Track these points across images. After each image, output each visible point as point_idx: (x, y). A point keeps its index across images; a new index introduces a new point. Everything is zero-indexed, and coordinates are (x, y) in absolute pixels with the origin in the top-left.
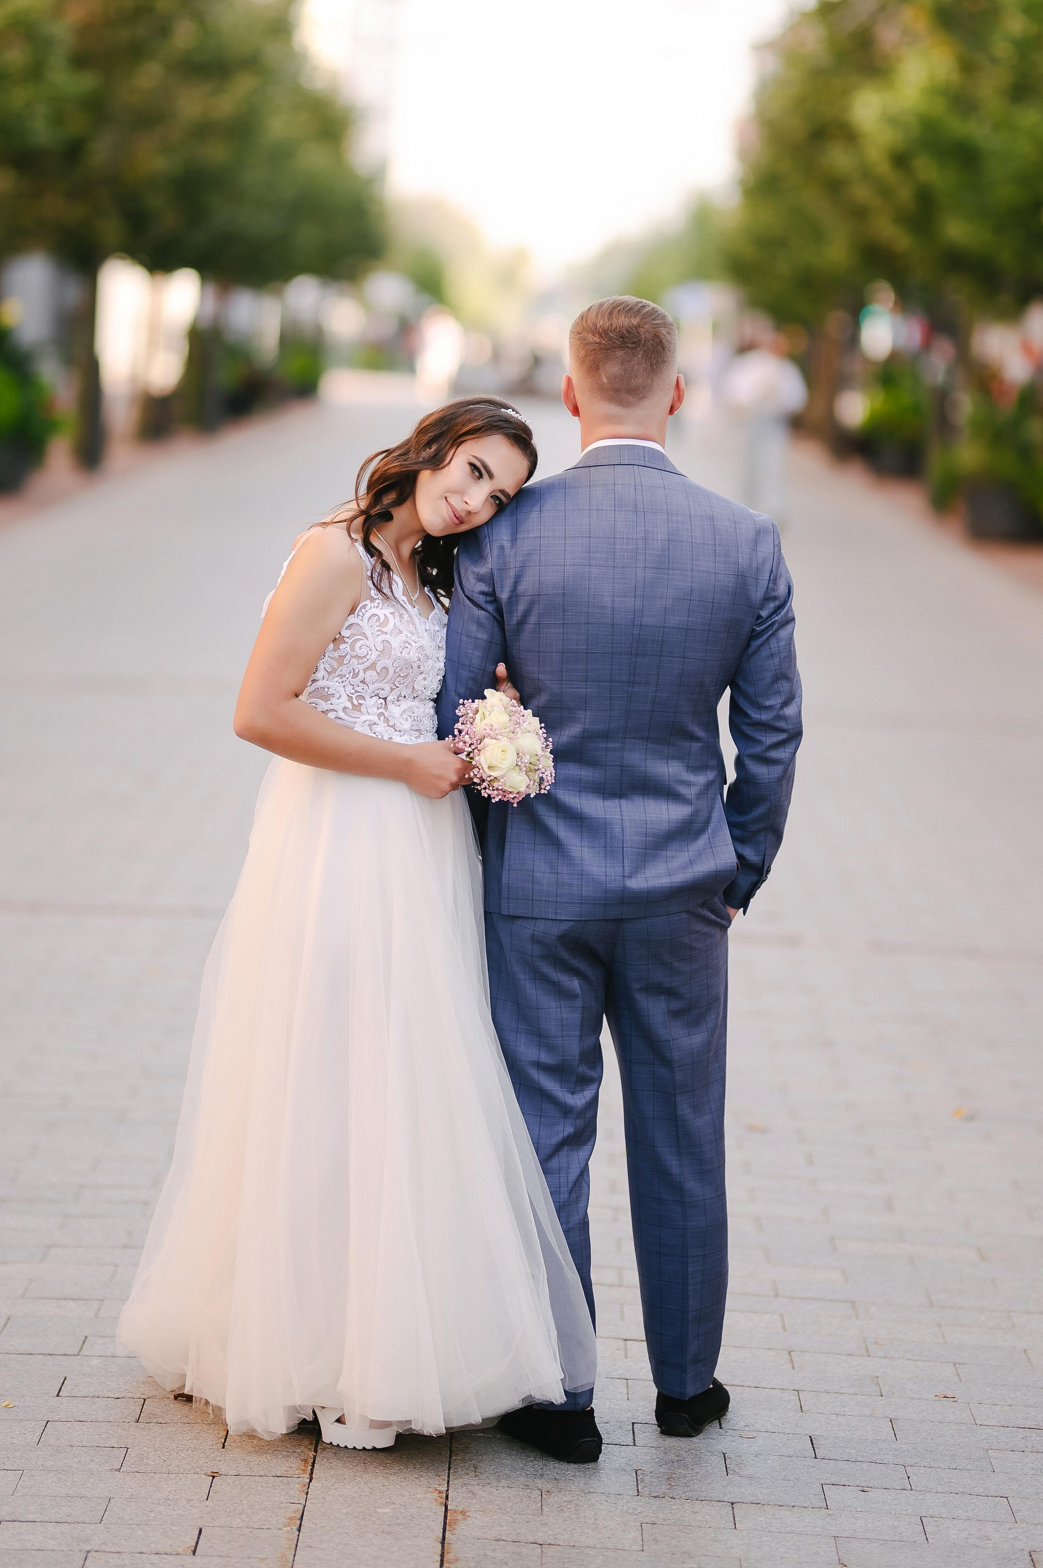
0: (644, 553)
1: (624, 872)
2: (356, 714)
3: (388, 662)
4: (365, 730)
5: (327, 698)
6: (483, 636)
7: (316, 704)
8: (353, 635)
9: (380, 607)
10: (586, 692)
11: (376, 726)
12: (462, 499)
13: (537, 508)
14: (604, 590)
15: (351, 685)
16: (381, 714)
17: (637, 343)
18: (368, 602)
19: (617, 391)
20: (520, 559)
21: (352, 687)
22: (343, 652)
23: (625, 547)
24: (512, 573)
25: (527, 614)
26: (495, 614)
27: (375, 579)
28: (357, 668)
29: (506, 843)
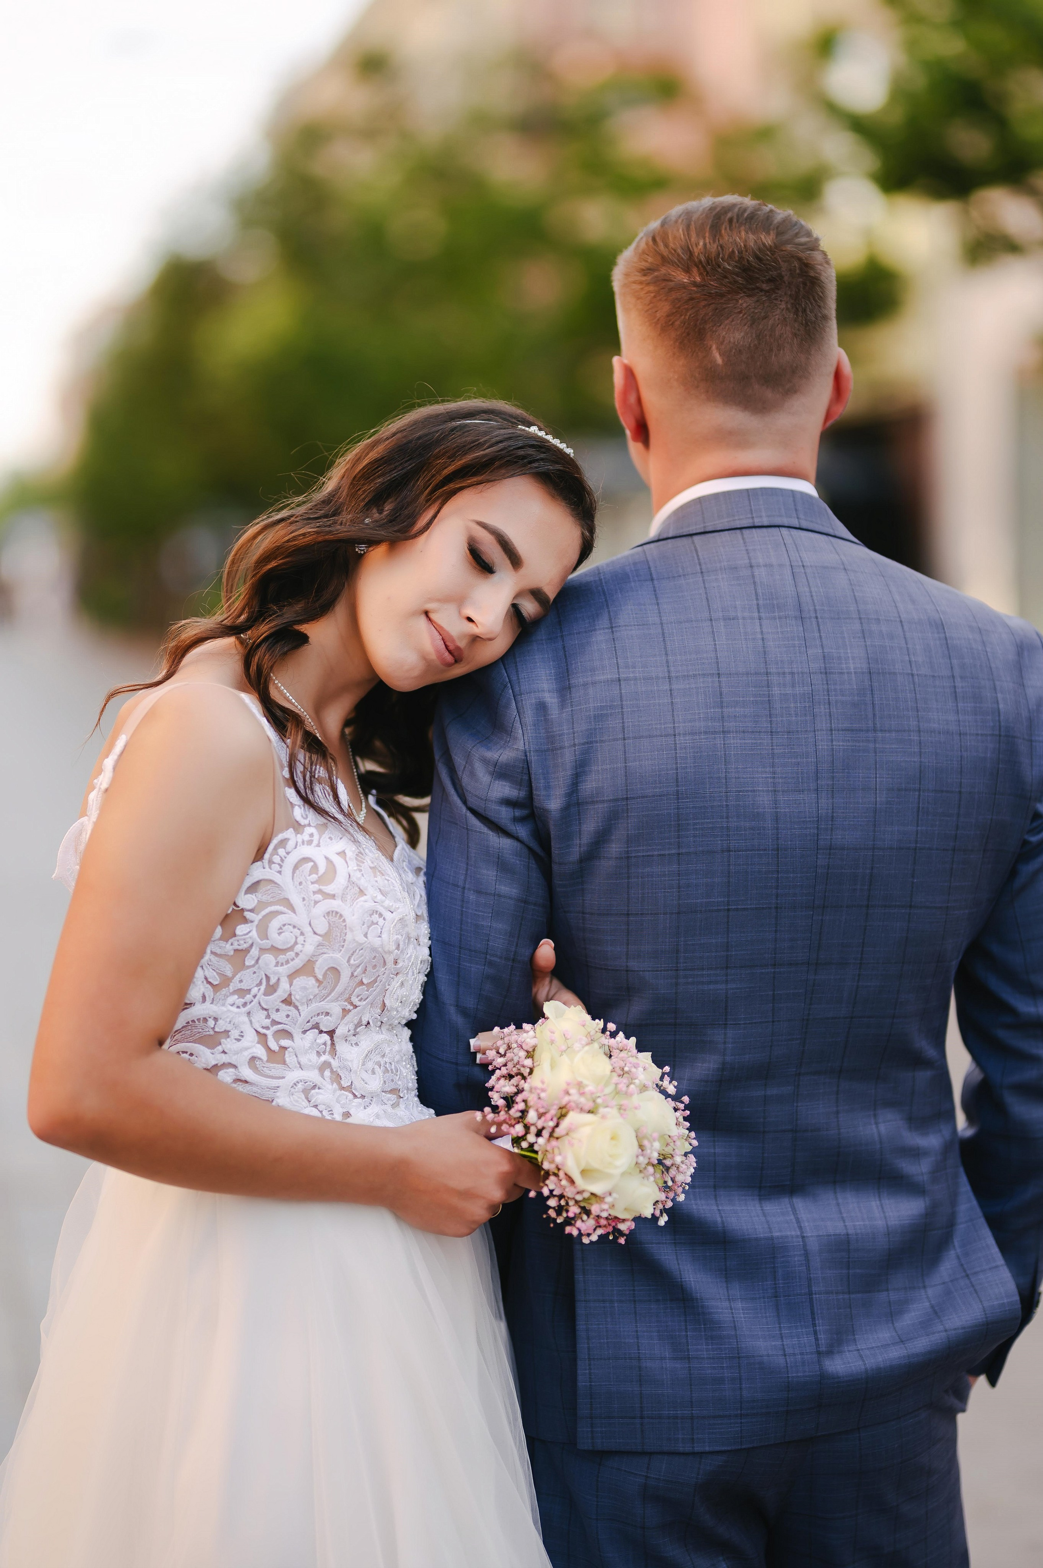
0: (827, 701)
1: (817, 1345)
2: (276, 1069)
3: (336, 957)
4: (297, 1101)
5: (212, 1040)
6: (509, 889)
7: (191, 1055)
8: (262, 905)
9: (315, 842)
10: (726, 989)
11: (317, 1090)
12: (460, 612)
13: (604, 622)
14: (756, 780)
15: (264, 1009)
16: (326, 1065)
17: (776, 281)
18: (289, 833)
19: (744, 379)
20: (581, 727)
21: (266, 1013)
22: (242, 942)
23: (789, 691)
24: (568, 757)
25: (602, 838)
26: (533, 844)
27: (300, 784)
28: (274, 973)
29: (578, 1304)
